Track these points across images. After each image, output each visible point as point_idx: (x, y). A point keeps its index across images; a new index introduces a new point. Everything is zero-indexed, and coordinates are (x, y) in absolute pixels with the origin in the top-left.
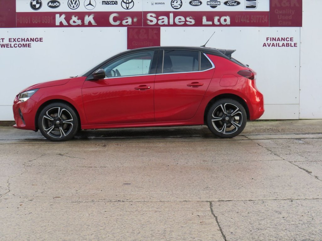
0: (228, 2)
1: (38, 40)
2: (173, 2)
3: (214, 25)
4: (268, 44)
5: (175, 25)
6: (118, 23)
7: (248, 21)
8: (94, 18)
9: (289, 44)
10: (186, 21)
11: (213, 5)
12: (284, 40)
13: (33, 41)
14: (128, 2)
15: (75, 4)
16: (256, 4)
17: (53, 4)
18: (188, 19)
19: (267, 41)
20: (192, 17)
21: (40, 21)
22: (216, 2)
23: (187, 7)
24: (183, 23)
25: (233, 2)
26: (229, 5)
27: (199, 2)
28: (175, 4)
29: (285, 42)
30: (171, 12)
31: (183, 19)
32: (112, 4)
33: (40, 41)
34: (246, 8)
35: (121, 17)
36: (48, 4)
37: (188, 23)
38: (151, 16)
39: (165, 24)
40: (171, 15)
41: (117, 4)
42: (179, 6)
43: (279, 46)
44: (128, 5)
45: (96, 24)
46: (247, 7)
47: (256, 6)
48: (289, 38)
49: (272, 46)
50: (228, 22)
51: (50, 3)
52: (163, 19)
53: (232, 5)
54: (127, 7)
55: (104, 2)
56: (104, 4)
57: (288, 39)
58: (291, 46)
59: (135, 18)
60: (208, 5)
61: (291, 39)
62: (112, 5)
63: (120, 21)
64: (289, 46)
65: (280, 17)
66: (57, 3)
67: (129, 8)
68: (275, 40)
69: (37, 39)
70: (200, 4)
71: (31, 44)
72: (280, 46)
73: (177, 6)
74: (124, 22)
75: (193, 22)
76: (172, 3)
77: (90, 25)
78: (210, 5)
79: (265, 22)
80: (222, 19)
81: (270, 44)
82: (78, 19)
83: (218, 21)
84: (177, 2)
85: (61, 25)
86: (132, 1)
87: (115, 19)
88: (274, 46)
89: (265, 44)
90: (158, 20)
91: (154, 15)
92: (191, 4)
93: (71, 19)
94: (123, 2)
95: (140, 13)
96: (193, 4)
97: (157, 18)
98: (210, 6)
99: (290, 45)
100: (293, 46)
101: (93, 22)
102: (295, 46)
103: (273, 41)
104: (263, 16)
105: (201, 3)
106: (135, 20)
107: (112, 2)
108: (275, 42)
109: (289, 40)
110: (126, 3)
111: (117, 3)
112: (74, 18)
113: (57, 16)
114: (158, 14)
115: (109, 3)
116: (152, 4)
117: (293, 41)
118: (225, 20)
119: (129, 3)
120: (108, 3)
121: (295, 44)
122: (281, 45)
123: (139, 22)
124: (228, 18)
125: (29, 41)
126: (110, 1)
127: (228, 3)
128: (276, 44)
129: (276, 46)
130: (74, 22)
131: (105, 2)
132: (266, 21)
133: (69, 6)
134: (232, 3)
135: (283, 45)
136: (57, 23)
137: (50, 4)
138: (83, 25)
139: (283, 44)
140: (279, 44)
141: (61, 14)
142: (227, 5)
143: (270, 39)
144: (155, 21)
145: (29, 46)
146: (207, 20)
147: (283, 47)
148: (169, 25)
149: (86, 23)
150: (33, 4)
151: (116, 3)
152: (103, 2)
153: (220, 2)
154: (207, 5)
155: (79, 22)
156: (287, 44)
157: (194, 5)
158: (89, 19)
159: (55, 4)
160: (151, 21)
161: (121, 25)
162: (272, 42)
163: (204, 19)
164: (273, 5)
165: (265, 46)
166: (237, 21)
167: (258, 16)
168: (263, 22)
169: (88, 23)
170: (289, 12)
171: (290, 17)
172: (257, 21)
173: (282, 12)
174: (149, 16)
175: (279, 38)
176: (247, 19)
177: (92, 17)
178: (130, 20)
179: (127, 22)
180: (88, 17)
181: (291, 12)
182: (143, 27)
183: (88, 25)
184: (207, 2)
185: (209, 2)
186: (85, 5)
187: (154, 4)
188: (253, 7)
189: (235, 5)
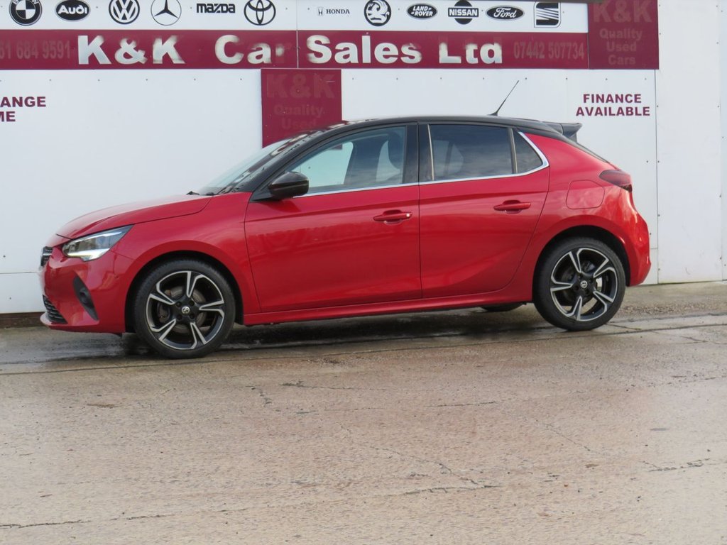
0: (497, 11)
1: (33, 103)
2: (370, 9)
3: (465, 65)
4: (587, 109)
5: (375, 64)
6: (237, 59)
7: (542, 57)
8: (176, 46)
9: (632, 109)
10: (401, 54)
11: (462, 16)
12: (622, 101)
13: (20, 105)
14: (260, 6)
15: (128, 9)
16: (559, 16)
17: (70, 9)
18: (405, 50)
19: (585, 101)
20: (414, 45)
21: (36, 54)
22: (469, 10)
23: (401, 22)
24: (393, 60)
25: (508, 11)
26: (499, 18)
27: (430, 9)
28: (374, 13)
29: (624, 105)
30: (364, 33)
31: (393, 50)
32: (223, 12)
33: (39, 105)
34: (536, 26)
35: (244, 43)
36: (58, 8)
37: (405, 60)
38: (318, 42)
39: (352, 62)
40: (366, 40)
41: (234, 12)
42: (384, 19)
43: (610, 114)
44: (260, 14)
45: (183, 62)
46: (539, 22)
47: (559, 19)
48: (631, 96)
49: (596, 114)
50: (498, 58)
51: (63, 7)
52: (346, 49)
53: (505, 18)
54: (260, 19)
55: (202, 5)
56: (202, 12)
57: (629, 99)
58: (637, 114)
59: (278, 47)
60: (452, 16)
61: (637, 98)
62: (221, 14)
63: (243, 55)
64: (632, 114)
65: (611, 48)
66: (81, 7)
67: (263, 23)
68: (603, 101)
69: (29, 100)
70: (431, 13)
71: (13, 112)
72: (614, 115)
73: (380, 19)
74: (252, 58)
75: (418, 57)
76: (368, 12)
77: (167, 63)
78: (455, 16)
79: (580, 58)
80: (485, 49)
81: (592, 109)
82: (136, 49)
83: (475, 57)
84: (378, 9)
85: (93, 64)
86: (271, 4)
87: (230, 50)
88: (601, 114)
89: (580, 109)
90: (334, 52)
91: (324, 40)
92: (413, 13)
93: (120, 47)
94: (248, 7)
95: (292, 33)
96: (416, 14)
97: (332, 46)
99: (634, 111)
100: (640, 115)
101: (175, 57)
102: (644, 114)
103: (597, 101)
104: (575, 44)
105: (434, 11)
106: (279, 51)
107: (222, 5)
108: (602, 106)
109: (631, 101)
110: (257, 10)
111: (234, 8)
112: (126, 47)
113: (83, 40)
114: (336, 38)
115: (215, 8)
116: (321, 13)
117: (640, 102)
118: (491, 53)
119: (263, 10)
120: (212, 8)
121: (644, 108)
122: (615, 111)
123: (288, 58)
124: (497, 49)
125: (9, 105)
126: (216, 5)
127: (497, 14)
128: (606, 109)
129: (606, 114)
130: (127, 56)
131: (205, 5)
132: (582, 54)
133: (113, 15)
134: (506, 11)
135: (620, 112)
136: (83, 58)
137: (63, 9)
138: (149, 64)
139: (620, 108)
140: (610, 109)
141: (91, 35)
142: (493, 17)
143: (590, 97)
144: (327, 55)
145: (9, 117)
146: (450, 54)
147: (620, 115)
148: (360, 65)
149: (158, 57)
150: (18, 8)
151: (231, 9)
152: (198, 5)
153: (478, 9)
154: (449, 16)
155: (139, 56)
156: (627, 108)
157: (418, 17)
158: (163, 48)
159: (76, 10)
160: (319, 55)
161: (244, 64)
162: (596, 105)
163: (443, 50)
164: (597, 19)
165: (580, 115)
166: (517, 57)
167: (563, 44)
168: (575, 57)
169: (161, 58)
170: (631, 34)
171: (633, 48)
172: (561, 56)
173: (616, 34)
174: (312, 43)
175: (610, 96)
176: (539, 49)
177: (171, 43)
178: (266, 52)
179: (259, 57)
180: (163, 43)
181: (636, 35)
182: (298, 68)
183: (161, 63)
184: (449, 9)
185: (452, 9)
186: (154, 14)
187: (325, 12)
188: (553, 22)
189: (512, 18)
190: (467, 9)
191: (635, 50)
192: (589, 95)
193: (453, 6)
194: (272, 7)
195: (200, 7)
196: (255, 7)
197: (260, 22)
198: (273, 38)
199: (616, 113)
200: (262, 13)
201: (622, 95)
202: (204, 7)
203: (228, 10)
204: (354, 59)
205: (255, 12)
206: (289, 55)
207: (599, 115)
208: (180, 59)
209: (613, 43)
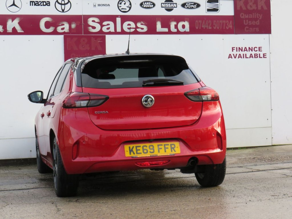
0: (187, 4)
2: (121, 4)
3: (170, 32)
4: (234, 55)
5: (123, 32)
6: (51, 30)
7: (210, 28)
8: (19, 23)
9: (257, 54)
10: (137, 27)
11: (168, 7)
12: (252, 50)
14: (63, 3)
16: (219, 7)
18: (139, 25)
19: (233, 51)
20: (144, 22)
22: (172, 4)
23: (137, 11)
24: (132, 30)
25: (192, 5)
26: (188, 8)
27: (152, 4)
28: (123, 6)
29: (253, 53)
30: (117, 16)
31: (133, 25)
32: (44, 5)
34: (207, 12)
35: (55, 22)
37: (139, 30)
38: (93, 21)
39: (111, 31)
40: (119, 20)
41: (49, 5)
42: (128, 9)
43: (246, 57)
44: (63, 6)
45: (23, 32)
46: (209, 10)
47: (219, 8)
48: (257, 48)
49: (239, 57)
50: (187, 29)
52: (108, 25)
53: (191, 8)
54: (63, 9)
55: (32, 2)
56: (33, 5)
57: (256, 49)
58: (260, 57)
59: (73, 24)
60: (163, 7)
61: (260, 49)
62: (43, 6)
63: (54, 28)
64: (257, 57)
65: (246, 22)
67: (64, 11)
68: (242, 50)
70: (152, 6)
72: (248, 58)
73: (126, 9)
74: (59, 29)
75: (145, 29)
76: (119, 5)
77: (14, 32)
78: (165, 7)
79: (230, 28)
80: (180, 24)
81: (236, 55)
83: (175, 28)
84: (125, 4)
86: (69, 2)
87: (47, 25)
88: (241, 57)
89: (230, 55)
90: (102, 26)
91: (97, 20)
92: (143, 6)
94: (57, 3)
95: (80, 16)
96: (145, 6)
97: (101, 23)
98: (166, 9)
99: (258, 56)
100: (262, 58)
101: (19, 29)
102: (264, 57)
103: (239, 51)
104: (227, 21)
105: (154, 5)
106: (73, 26)
107: (43, 2)
108: (242, 53)
109: (257, 51)
110: (61, 4)
114: (103, 19)
115: (39, 3)
116: (95, 6)
117: (261, 51)
118: (184, 27)
119: (65, 4)
120: (38, 3)
121: (264, 54)
122: (248, 56)
123: (78, 29)
124: (187, 24)
126: (40, 2)
127: (187, 6)
128: (243, 55)
129: (244, 58)
131: (34, 2)
132: (231, 27)
134: (191, 5)
135: (251, 56)
138: (5, 33)
139: (251, 54)
140: (246, 54)
142: (185, 7)
143: (235, 49)
144: (98, 28)
146: (162, 27)
147: (251, 58)
148: (116, 33)
149: (9, 29)
151: (48, 4)
152: (31, 2)
153: (176, 4)
154: (162, 7)
156: (255, 54)
157: (146, 8)
158: (11, 25)
160: (94, 28)
161: (55, 33)
162: (238, 53)
163: (159, 25)
164: (238, 8)
165: (230, 58)
166: (197, 28)
167: (221, 21)
168: (227, 28)
169: (11, 30)
170: (256, 16)
171: (258, 23)
172: (220, 27)
173: (249, 16)
174: (90, 22)
175: (246, 48)
176: (209, 24)
177: (16, 21)
178: (66, 26)
179: (63, 29)
180: (12, 21)
181: (259, 16)
182: (83, 35)
183: (11, 32)
184: (162, 3)
185: (163, 3)
186: (8, 6)
187: (97, 5)
188: (216, 10)
189: (195, 8)
190: (171, 4)
191: (259, 24)
192: (235, 48)
193: (164, 2)
194: (69, 3)
195: (31, 3)
196: (61, 3)
197: (63, 11)
198: (70, 19)
199: (249, 57)
200: (64, 6)
201: (252, 48)
202: (33, 3)
203: (46, 4)
204: (112, 30)
205: (61, 5)
206: (78, 27)
207: (240, 58)
208: (21, 30)
209: (247, 21)
